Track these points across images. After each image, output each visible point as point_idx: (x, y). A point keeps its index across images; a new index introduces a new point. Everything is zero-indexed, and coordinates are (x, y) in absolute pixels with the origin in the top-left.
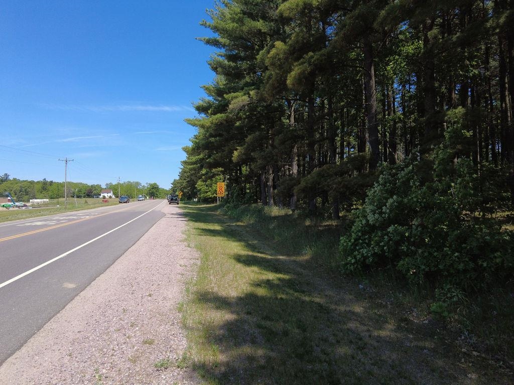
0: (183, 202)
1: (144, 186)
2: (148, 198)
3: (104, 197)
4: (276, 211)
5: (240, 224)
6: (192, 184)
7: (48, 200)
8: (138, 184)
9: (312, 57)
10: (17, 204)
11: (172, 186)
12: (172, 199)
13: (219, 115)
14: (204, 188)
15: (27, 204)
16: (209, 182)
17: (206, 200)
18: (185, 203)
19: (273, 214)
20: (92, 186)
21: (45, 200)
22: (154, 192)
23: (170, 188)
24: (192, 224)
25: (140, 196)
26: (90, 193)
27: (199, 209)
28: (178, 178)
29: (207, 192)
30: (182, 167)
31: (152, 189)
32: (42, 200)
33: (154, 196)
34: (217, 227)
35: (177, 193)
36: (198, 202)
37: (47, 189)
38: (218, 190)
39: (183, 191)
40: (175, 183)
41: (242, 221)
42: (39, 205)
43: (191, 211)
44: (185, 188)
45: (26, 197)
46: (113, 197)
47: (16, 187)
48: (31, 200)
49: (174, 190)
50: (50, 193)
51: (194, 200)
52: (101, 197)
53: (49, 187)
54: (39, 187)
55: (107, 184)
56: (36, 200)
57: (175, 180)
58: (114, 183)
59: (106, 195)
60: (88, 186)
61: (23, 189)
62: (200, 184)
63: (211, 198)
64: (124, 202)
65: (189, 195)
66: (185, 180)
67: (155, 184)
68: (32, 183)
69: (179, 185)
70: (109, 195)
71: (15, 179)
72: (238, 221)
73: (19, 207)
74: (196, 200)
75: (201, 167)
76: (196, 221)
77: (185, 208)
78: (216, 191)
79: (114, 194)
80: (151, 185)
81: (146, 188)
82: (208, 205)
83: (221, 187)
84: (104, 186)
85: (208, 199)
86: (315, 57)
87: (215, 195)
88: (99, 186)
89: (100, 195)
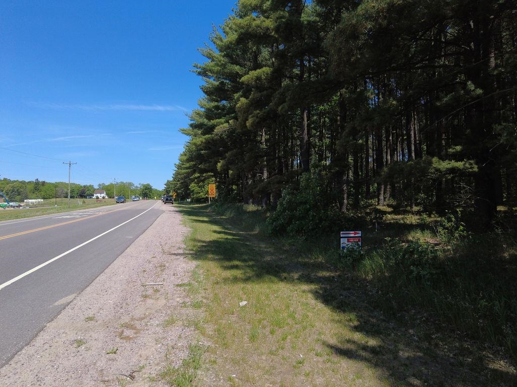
0: (177, 202)
1: (137, 187)
2: (141, 198)
3: (97, 198)
4: (251, 208)
5: (223, 217)
6: (186, 186)
7: (42, 200)
8: (131, 184)
9: (259, 113)
10: (11, 204)
11: (166, 186)
12: (167, 200)
13: (207, 136)
14: (196, 189)
15: (22, 204)
16: (201, 184)
17: (198, 201)
18: (178, 204)
19: (248, 210)
20: (85, 186)
21: (39, 200)
22: (147, 193)
23: (164, 188)
24: (186, 217)
25: (134, 197)
26: (84, 193)
27: (193, 208)
28: (171, 179)
29: (199, 193)
30: (176, 169)
31: (146, 189)
32: (37, 200)
33: (147, 196)
34: (206, 219)
35: (171, 194)
36: (191, 203)
37: (38, 188)
38: (210, 191)
39: (176, 192)
40: (168, 184)
41: (225, 216)
42: (34, 206)
43: (185, 209)
44: (179, 189)
45: (18, 197)
46: (106, 197)
47: (8, 187)
48: (25, 201)
49: (167, 191)
50: (43, 193)
51: (188, 200)
52: (94, 197)
53: (41, 188)
54: (31, 187)
55: (100, 185)
56: (30, 201)
57: (168, 181)
58: (107, 184)
59: (99, 195)
60: (81, 187)
61: (16, 189)
62: (193, 186)
63: (203, 198)
64: (122, 202)
65: (183, 196)
66: (179, 181)
67: (148, 185)
68: (23, 183)
69: (173, 186)
70: (102, 195)
71: (5, 179)
72: (222, 215)
73: (14, 207)
74: (189, 200)
75: (194, 172)
76: (189, 215)
77: (180, 207)
78: (208, 192)
79: (107, 194)
80: (144, 186)
81: (139, 189)
82: (200, 205)
83: (212, 189)
84: (96, 187)
85: (201, 199)
86: (261, 113)
87: (207, 195)
88: (91, 186)
89: (93, 195)
